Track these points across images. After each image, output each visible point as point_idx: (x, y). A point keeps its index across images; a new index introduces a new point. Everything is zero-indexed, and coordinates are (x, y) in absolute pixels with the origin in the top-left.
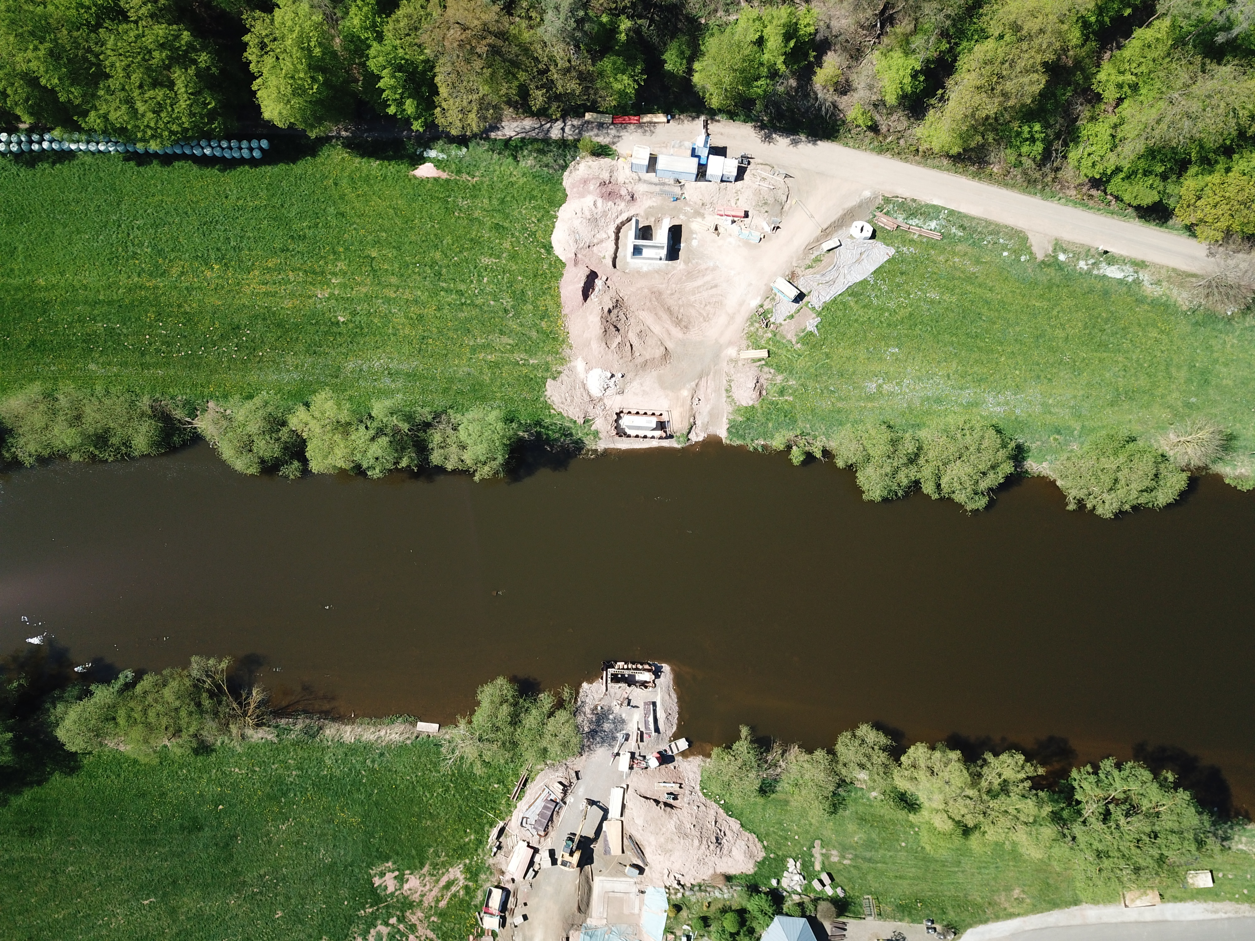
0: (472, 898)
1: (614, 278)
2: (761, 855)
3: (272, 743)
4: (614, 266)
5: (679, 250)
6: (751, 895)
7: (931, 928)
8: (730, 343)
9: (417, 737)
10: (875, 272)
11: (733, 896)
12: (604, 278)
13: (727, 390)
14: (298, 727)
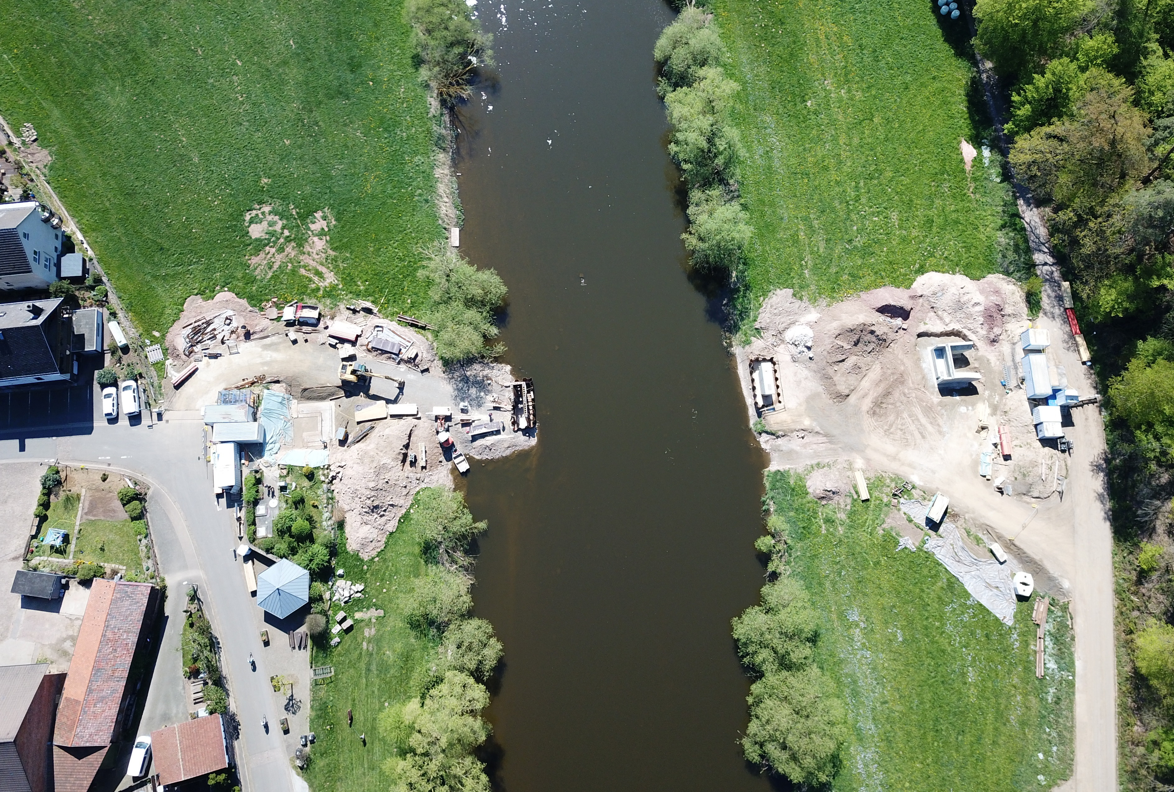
0: (309, 295)
1: (907, 336)
2: (366, 557)
3: (428, 113)
4: (920, 335)
5: (952, 395)
6: (327, 547)
7: (306, 741)
8: (868, 460)
9: (445, 229)
10: (981, 605)
11: (325, 530)
12: (904, 326)
13: (818, 464)
14: (444, 132)
